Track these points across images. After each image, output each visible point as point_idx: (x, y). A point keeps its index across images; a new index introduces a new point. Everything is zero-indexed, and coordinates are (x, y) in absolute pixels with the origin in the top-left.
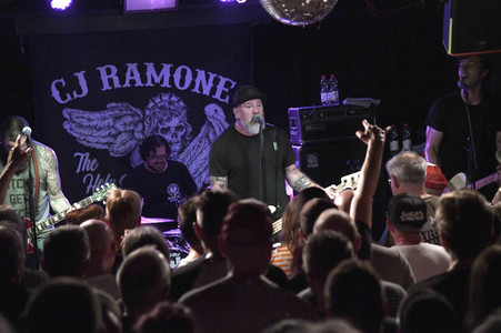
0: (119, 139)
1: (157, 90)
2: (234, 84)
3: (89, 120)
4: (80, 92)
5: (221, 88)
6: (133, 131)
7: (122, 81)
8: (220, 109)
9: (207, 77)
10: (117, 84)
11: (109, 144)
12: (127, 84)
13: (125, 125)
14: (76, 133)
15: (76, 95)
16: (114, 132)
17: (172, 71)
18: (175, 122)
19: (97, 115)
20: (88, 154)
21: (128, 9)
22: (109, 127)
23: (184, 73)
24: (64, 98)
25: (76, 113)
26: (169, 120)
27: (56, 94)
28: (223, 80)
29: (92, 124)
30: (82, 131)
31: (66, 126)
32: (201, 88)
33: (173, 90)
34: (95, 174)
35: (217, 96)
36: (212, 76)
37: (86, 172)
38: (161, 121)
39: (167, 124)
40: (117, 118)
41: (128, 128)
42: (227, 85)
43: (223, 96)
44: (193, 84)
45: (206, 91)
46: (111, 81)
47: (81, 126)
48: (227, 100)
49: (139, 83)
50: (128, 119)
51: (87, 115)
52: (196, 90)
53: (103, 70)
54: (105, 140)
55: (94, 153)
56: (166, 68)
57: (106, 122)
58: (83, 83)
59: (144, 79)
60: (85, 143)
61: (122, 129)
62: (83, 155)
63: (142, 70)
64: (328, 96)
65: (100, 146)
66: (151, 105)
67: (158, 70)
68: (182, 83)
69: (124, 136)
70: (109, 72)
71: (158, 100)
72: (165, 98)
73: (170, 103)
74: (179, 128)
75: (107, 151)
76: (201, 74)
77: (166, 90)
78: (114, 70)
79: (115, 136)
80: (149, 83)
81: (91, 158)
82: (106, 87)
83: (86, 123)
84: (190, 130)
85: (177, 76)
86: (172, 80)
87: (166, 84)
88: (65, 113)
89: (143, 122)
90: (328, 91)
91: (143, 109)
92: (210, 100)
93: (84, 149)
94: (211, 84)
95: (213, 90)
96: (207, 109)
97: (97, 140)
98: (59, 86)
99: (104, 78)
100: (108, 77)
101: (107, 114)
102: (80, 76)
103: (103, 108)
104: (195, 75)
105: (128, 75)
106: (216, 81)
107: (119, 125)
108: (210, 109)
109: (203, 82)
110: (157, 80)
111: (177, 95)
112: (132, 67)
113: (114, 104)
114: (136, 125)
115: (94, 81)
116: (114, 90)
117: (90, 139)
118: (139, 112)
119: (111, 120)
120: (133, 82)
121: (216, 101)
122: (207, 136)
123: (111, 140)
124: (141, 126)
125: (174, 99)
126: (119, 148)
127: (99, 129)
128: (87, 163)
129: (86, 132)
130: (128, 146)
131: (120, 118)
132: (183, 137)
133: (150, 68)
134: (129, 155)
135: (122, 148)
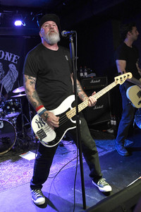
2: (19, 57)
28: (15, 56)
32: (7, 58)
35: (13, 61)
36: (11, 54)
43: (15, 61)
45: (9, 60)
68: (0, 56)
76: (7, 54)
84: (4, 73)
94: (11, 57)
132: (1, 75)
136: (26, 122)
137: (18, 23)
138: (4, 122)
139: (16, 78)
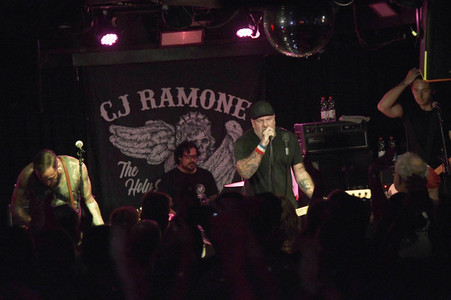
0: (155, 150)
1: (187, 109)
2: (250, 104)
3: (131, 135)
4: (123, 111)
5: (238, 107)
6: (167, 143)
7: (158, 103)
8: (238, 125)
9: (228, 99)
10: (154, 106)
11: (147, 154)
12: (162, 105)
13: (160, 138)
14: (121, 145)
15: (120, 115)
16: (151, 144)
17: (199, 94)
18: (201, 136)
19: (138, 130)
20: (130, 163)
21: (163, 44)
22: (147, 140)
23: (208, 95)
24: (110, 116)
25: (120, 129)
26: (196, 134)
27: (104, 113)
28: (240, 101)
29: (133, 138)
30: (125, 144)
31: (112, 140)
32: (222, 108)
33: (199, 110)
34: (135, 179)
35: (236, 114)
36: (232, 98)
37: (128, 178)
38: (189, 135)
39: (195, 138)
40: (154, 133)
41: (163, 141)
42: (244, 105)
43: (241, 113)
44: (216, 104)
45: (227, 110)
46: (149, 103)
47: (124, 140)
48: (244, 118)
49: (172, 104)
50: (163, 134)
51: (129, 130)
52: (218, 109)
53: (142, 94)
54: (144, 151)
55: (135, 162)
56: (194, 91)
57: (144, 137)
58: (126, 104)
59: (176, 100)
60: (127, 154)
61: (157, 142)
62: (125, 164)
63: (175, 94)
64: (327, 114)
65: (139, 156)
66: (182, 121)
67: (188, 93)
68: (207, 104)
69: (159, 148)
70: (147, 95)
71: (187, 118)
72: (193, 116)
73: (197, 120)
74: (204, 141)
75: (145, 160)
77: (194, 110)
78: (152, 93)
79: (152, 148)
80: (180, 104)
81: (132, 166)
82: (145, 107)
83: (128, 137)
84: (213, 142)
85: (203, 98)
86: (198, 101)
87: (194, 104)
88: (112, 129)
89: (175, 136)
90: (327, 109)
91: (175, 126)
92: (230, 117)
93: (127, 159)
94: (230, 104)
95: (233, 109)
96: (227, 125)
97: (136, 151)
98: (106, 107)
99: (144, 100)
100: (147, 99)
101: (145, 129)
102: (124, 99)
103: (143, 125)
104: (217, 97)
105: (163, 97)
106: (235, 102)
107: (155, 139)
108: (230, 125)
109: (224, 102)
110: (187, 101)
111: (202, 114)
112: (166, 91)
113: (151, 122)
114: (169, 138)
115: (135, 103)
116: (152, 111)
117: (131, 150)
118: (171, 127)
119: (148, 135)
120: (166, 103)
121: (235, 119)
122: (228, 147)
123: (149, 151)
124: (173, 139)
125: (200, 116)
126: (156, 157)
127: (139, 142)
128: (128, 170)
129: (128, 144)
130: (162, 155)
131: (156, 133)
132: (208, 148)
133: (181, 92)
134: (163, 163)
135: (158, 158)
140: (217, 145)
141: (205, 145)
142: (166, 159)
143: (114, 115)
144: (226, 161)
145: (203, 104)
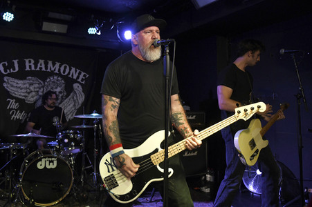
0: (31, 95)
1: (52, 73)
2: (88, 76)
4: (14, 69)
5: (81, 77)
6: (38, 91)
7: (36, 67)
8: (80, 86)
9: (76, 71)
10: (33, 68)
11: (26, 96)
12: (38, 69)
13: (35, 88)
14: (10, 89)
15: (12, 71)
16: (28, 91)
17: (60, 66)
18: (58, 90)
19: (22, 82)
20: (14, 100)
22: (26, 88)
23: (65, 67)
24: (6, 71)
25: (11, 79)
26: (56, 88)
27: (2, 69)
28: (83, 74)
29: (18, 85)
30: (13, 88)
31: (5, 85)
32: (72, 76)
33: (59, 74)
34: (17, 110)
35: (80, 80)
36: (78, 71)
37: (12, 109)
38: (52, 88)
39: (55, 90)
41: (36, 90)
42: (85, 76)
43: (82, 80)
44: (69, 73)
45: (75, 77)
46: (30, 66)
47: (12, 86)
48: (84, 82)
49: (44, 69)
50: (37, 85)
51: (16, 81)
52: (70, 76)
53: (27, 61)
54: (24, 94)
55: (18, 100)
56: (58, 65)
57: (25, 86)
58: (16, 65)
59: (46, 68)
60: (13, 95)
61: (33, 90)
62: (11, 101)
63: (46, 64)
65: (21, 97)
66: (48, 80)
67: (54, 64)
68: (64, 72)
69: (33, 93)
70: (30, 62)
71: (52, 78)
72: (55, 78)
73: (57, 80)
74: (60, 92)
75: (24, 99)
76: (73, 69)
77: (56, 74)
78: (33, 61)
79: (29, 93)
80: (49, 70)
81: (16, 102)
82: (28, 69)
83: (15, 85)
84: (65, 94)
85: (62, 69)
86: (59, 70)
87: (57, 71)
88: (5, 79)
89: (43, 87)
91: (44, 82)
92: (76, 81)
93: (13, 98)
94: (77, 74)
95: (78, 77)
96: (74, 85)
97: (20, 94)
98: (4, 65)
99: (27, 64)
100: (29, 64)
101: (26, 82)
102: (16, 62)
103: (25, 79)
104: (70, 70)
105: (39, 66)
106: (80, 73)
107: (32, 88)
108: (76, 86)
109: (74, 73)
110: (53, 69)
111: (61, 77)
112: (42, 61)
113: (30, 78)
114: (40, 89)
115: (22, 65)
116: (31, 71)
117: (16, 93)
118: (42, 82)
119: (28, 85)
120: (41, 68)
121: (79, 82)
122: (73, 98)
123: (27, 95)
124: (42, 89)
125: (59, 78)
126: (31, 99)
127: (21, 89)
128: (13, 105)
129: (15, 89)
130: (35, 98)
131: (32, 84)
132: (62, 97)
133: (50, 63)
134: (35, 102)
135: (32, 99)
136: (87, 164)
137: (92, 31)
138: (59, 160)
139: (80, 102)
140: (67, 96)
141: (61, 95)
142: (37, 100)
143: (8, 71)
144: (71, 105)
145: (62, 72)
